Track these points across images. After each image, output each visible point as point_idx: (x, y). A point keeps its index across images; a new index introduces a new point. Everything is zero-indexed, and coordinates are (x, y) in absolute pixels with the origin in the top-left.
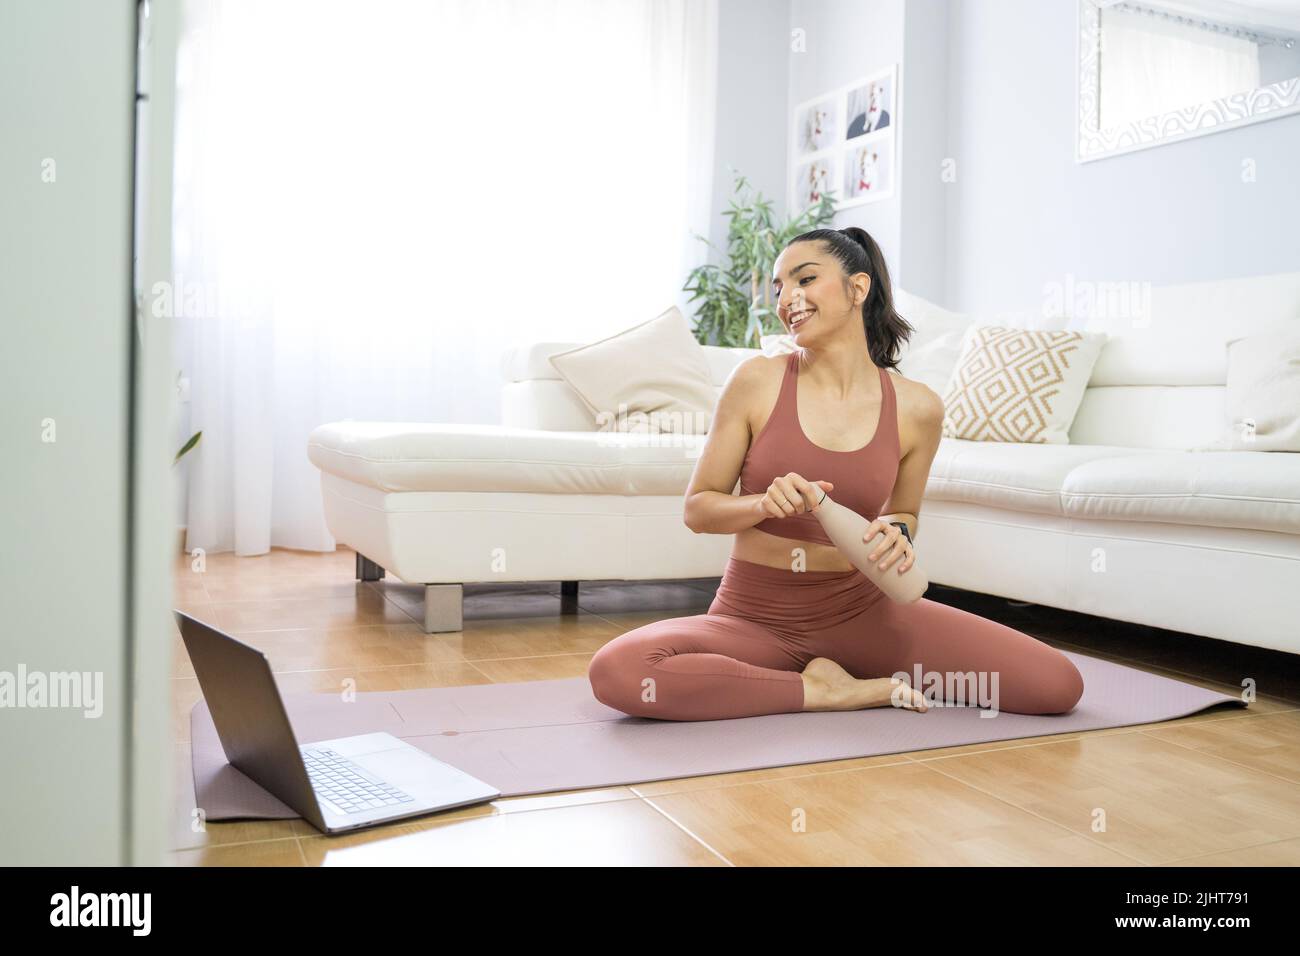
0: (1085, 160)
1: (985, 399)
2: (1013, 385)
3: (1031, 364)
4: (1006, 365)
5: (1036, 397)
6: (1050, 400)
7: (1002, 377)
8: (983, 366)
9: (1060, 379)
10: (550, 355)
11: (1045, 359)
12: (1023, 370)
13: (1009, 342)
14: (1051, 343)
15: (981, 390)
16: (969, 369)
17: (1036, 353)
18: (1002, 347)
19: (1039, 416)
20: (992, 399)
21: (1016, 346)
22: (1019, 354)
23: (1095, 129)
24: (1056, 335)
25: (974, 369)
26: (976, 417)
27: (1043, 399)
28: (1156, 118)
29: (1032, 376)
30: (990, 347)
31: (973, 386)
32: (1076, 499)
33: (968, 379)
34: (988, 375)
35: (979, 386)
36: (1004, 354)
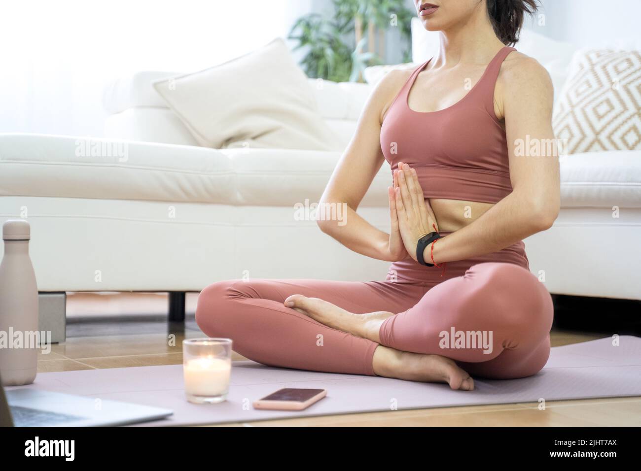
2: (621, 102)
4: (613, 84)
7: (610, 95)
8: (590, 86)
12: (632, 87)
15: (589, 111)
16: (576, 91)
18: (610, 68)
20: (600, 117)
21: (625, 65)
22: (628, 72)
25: (581, 90)
26: (584, 136)
30: (598, 69)
31: (582, 105)
33: (575, 100)
34: (596, 95)
35: (586, 106)
36: (612, 74)
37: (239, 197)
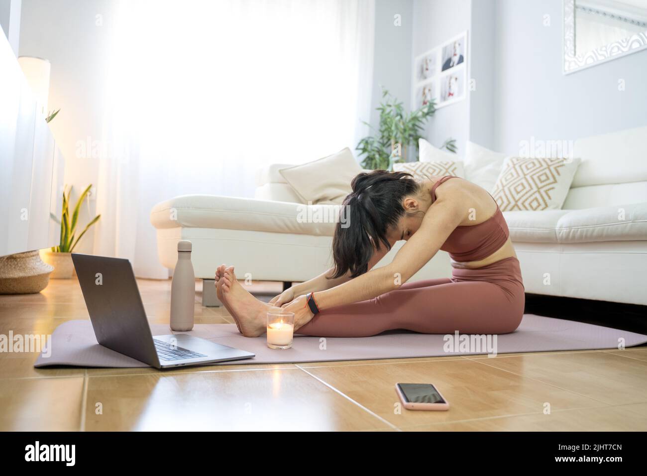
0: (568, 72)
1: (514, 193)
2: (529, 185)
3: (540, 174)
4: (525, 175)
5: (542, 191)
6: (550, 193)
7: (524, 181)
8: (513, 176)
9: (555, 181)
10: (279, 169)
11: (547, 171)
12: (535, 177)
13: (527, 163)
14: (550, 163)
15: (512, 189)
16: (506, 178)
17: (542, 168)
18: (523, 167)
19: (544, 201)
20: (518, 193)
21: (531, 165)
22: (533, 169)
23: (572, 56)
24: (552, 159)
25: (508, 178)
26: (509, 203)
27: (546, 192)
28: (606, 47)
29: (540, 180)
30: (517, 167)
31: (508, 186)
32: (564, 231)
33: (505, 183)
34: (516, 181)
35: (510, 186)
36: (525, 170)
37: (318, 231)
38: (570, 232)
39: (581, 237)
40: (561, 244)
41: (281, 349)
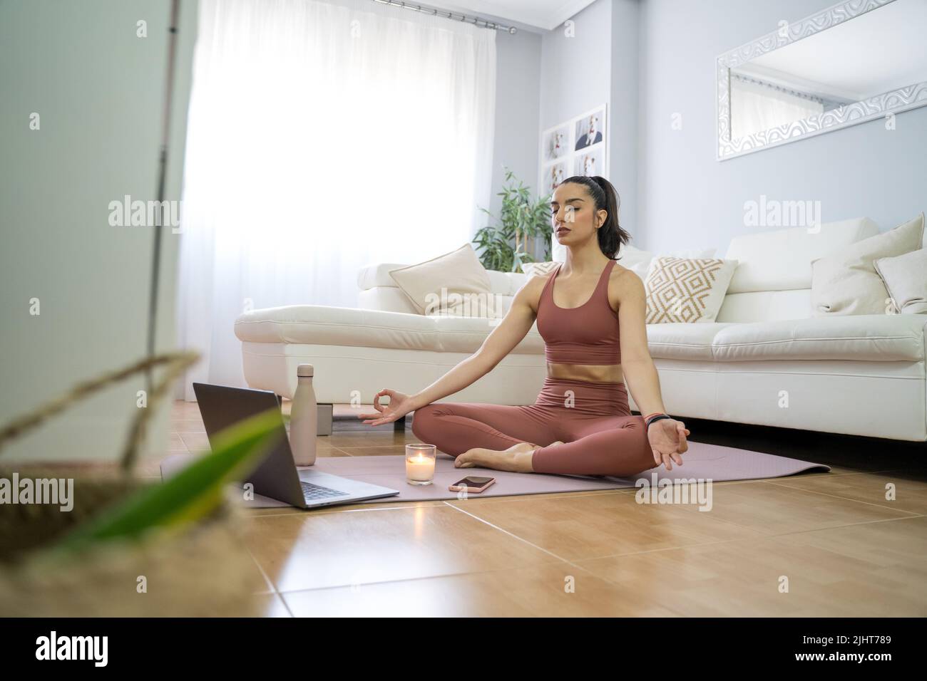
0: (722, 159)
1: (663, 300)
2: (681, 290)
3: (692, 278)
4: (676, 279)
5: (695, 298)
6: (704, 300)
7: (674, 286)
8: (662, 280)
9: (710, 287)
11: (700, 275)
12: (687, 282)
13: (678, 265)
14: (703, 266)
15: (661, 295)
16: (653, 283)
17: (694, 272)
18: (673, 269)
19: (697, 309)
20: (668, 300)
21: (683, 268)
22: (685, 272)
23: (728, 140)
24: (707, 261)
25: (656, 282)
26: (658, 311)
27: (699, 299)
28: (765, 132)
29: (692, 285)
30: (666, 269)
31: (656, 292)
32: (721, 349)
33: (652, 288)
34: (665, 285)
35: (659, 292)
36: (675, 273)
37: (441, 346)
38: (727, 350)
39: (739, 355)
40: (718, 362)
41: (421, 485)
